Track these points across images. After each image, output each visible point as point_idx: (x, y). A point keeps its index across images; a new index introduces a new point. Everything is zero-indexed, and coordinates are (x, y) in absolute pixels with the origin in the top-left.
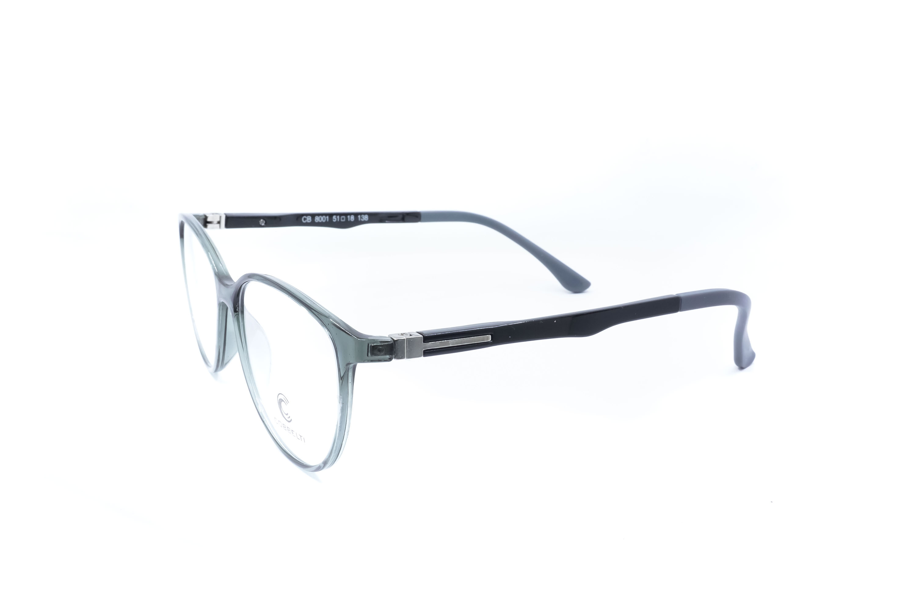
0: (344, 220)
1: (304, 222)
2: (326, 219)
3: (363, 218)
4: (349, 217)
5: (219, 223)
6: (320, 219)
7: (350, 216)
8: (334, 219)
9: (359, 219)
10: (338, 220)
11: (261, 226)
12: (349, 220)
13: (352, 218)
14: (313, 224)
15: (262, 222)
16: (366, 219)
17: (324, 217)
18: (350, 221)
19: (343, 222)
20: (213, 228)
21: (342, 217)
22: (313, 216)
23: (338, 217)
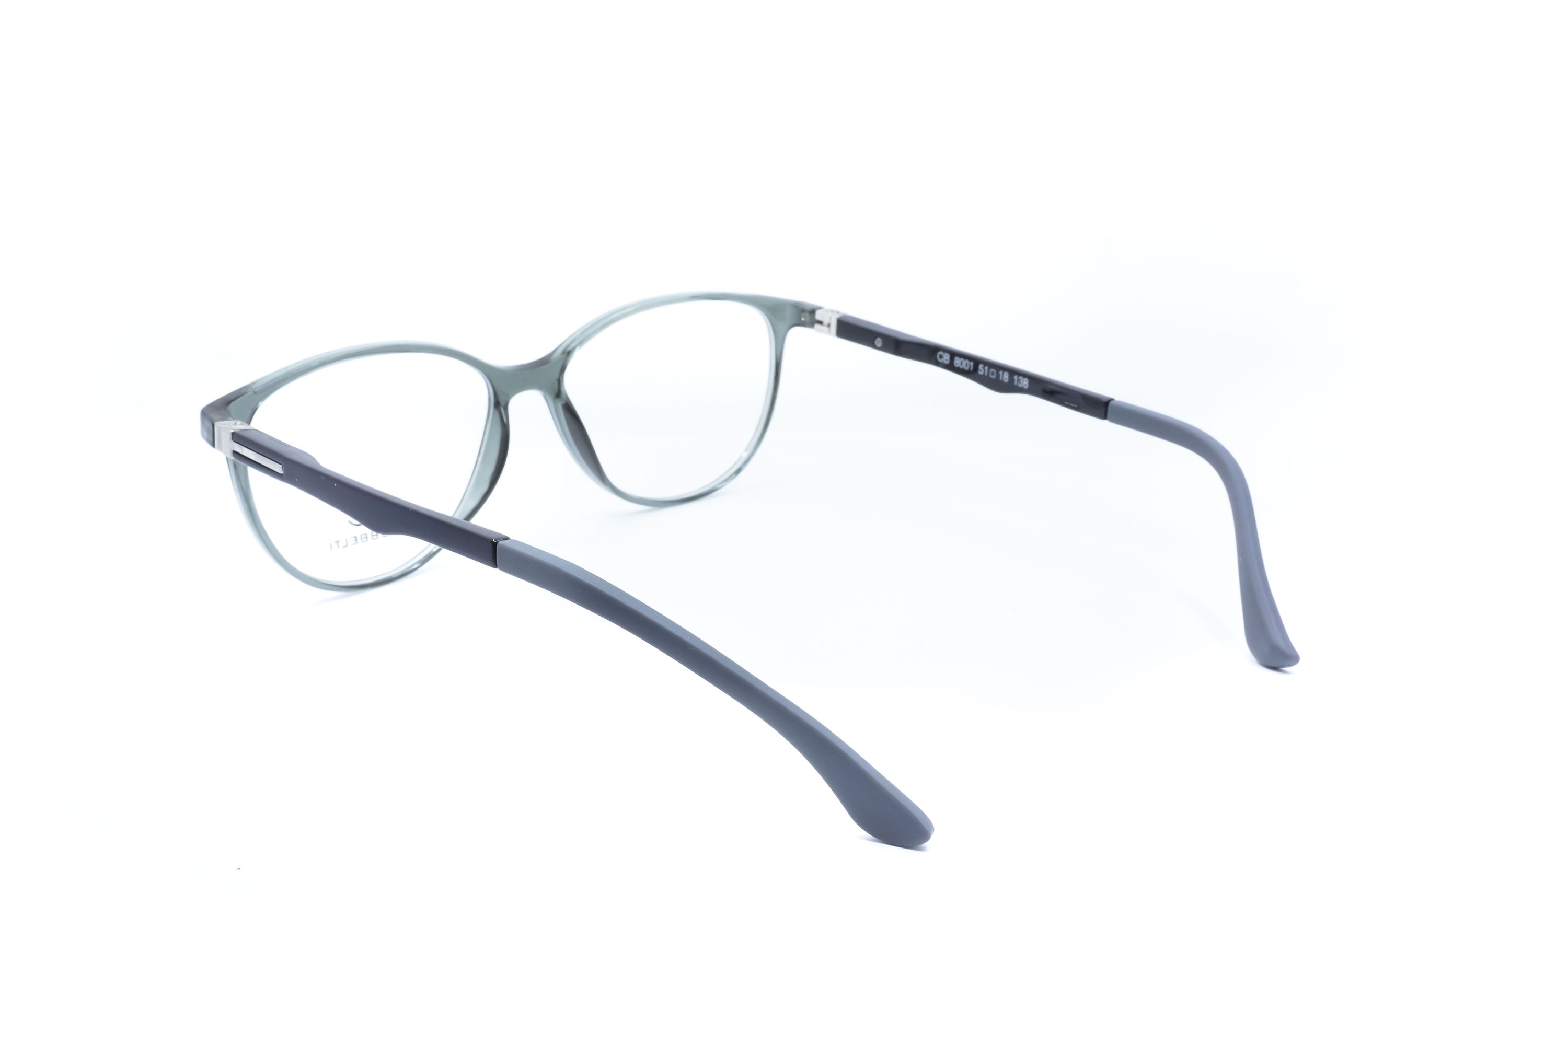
0: (994, 377)
1: (940, 361)
2: (970, 366)
3: (1021, 382)
4: (1001, 373)
5: (829, 325)
6: (962, 363)
7: (1003, 374)
8: (981, 371)
9: (1016, 383)
10: (986, 374)
11: (874, 346)
12: (1001, 378)
13: (1005, 377)
14: (950, 367)
15: (879, 342)
16: (1026, 385)
17: (967, 361)
18: (1002, 380)
19: (992, 379)
20: (820, 331)
21: (992, 370)
22: (954, 354)
23: (986, 368)
